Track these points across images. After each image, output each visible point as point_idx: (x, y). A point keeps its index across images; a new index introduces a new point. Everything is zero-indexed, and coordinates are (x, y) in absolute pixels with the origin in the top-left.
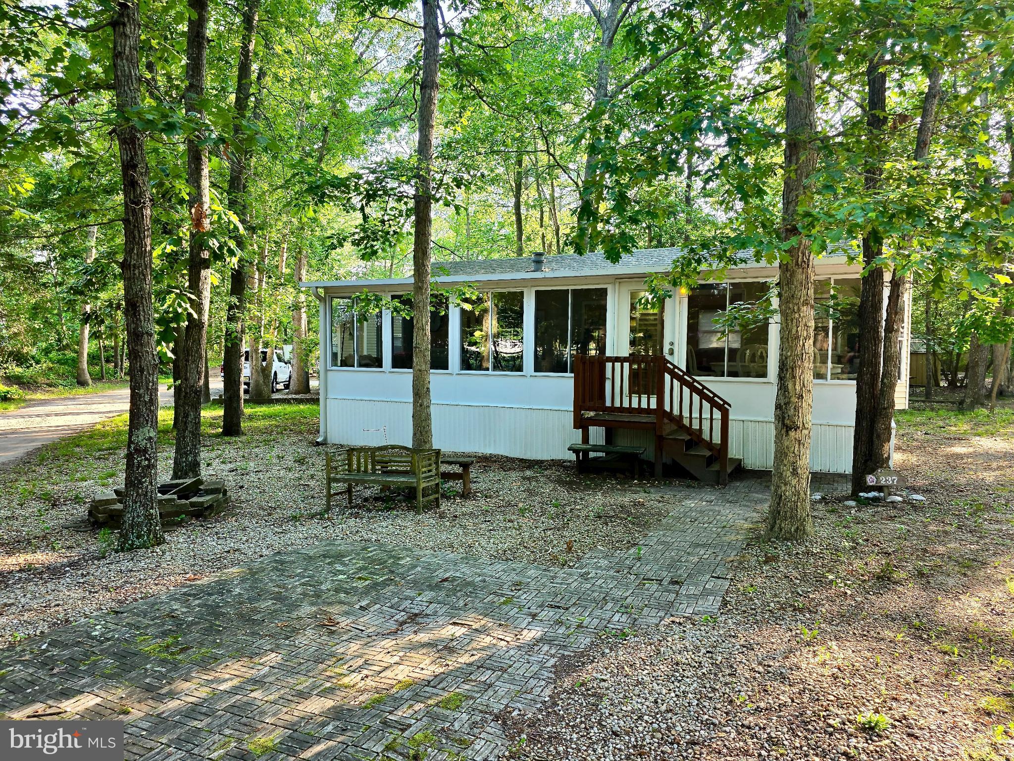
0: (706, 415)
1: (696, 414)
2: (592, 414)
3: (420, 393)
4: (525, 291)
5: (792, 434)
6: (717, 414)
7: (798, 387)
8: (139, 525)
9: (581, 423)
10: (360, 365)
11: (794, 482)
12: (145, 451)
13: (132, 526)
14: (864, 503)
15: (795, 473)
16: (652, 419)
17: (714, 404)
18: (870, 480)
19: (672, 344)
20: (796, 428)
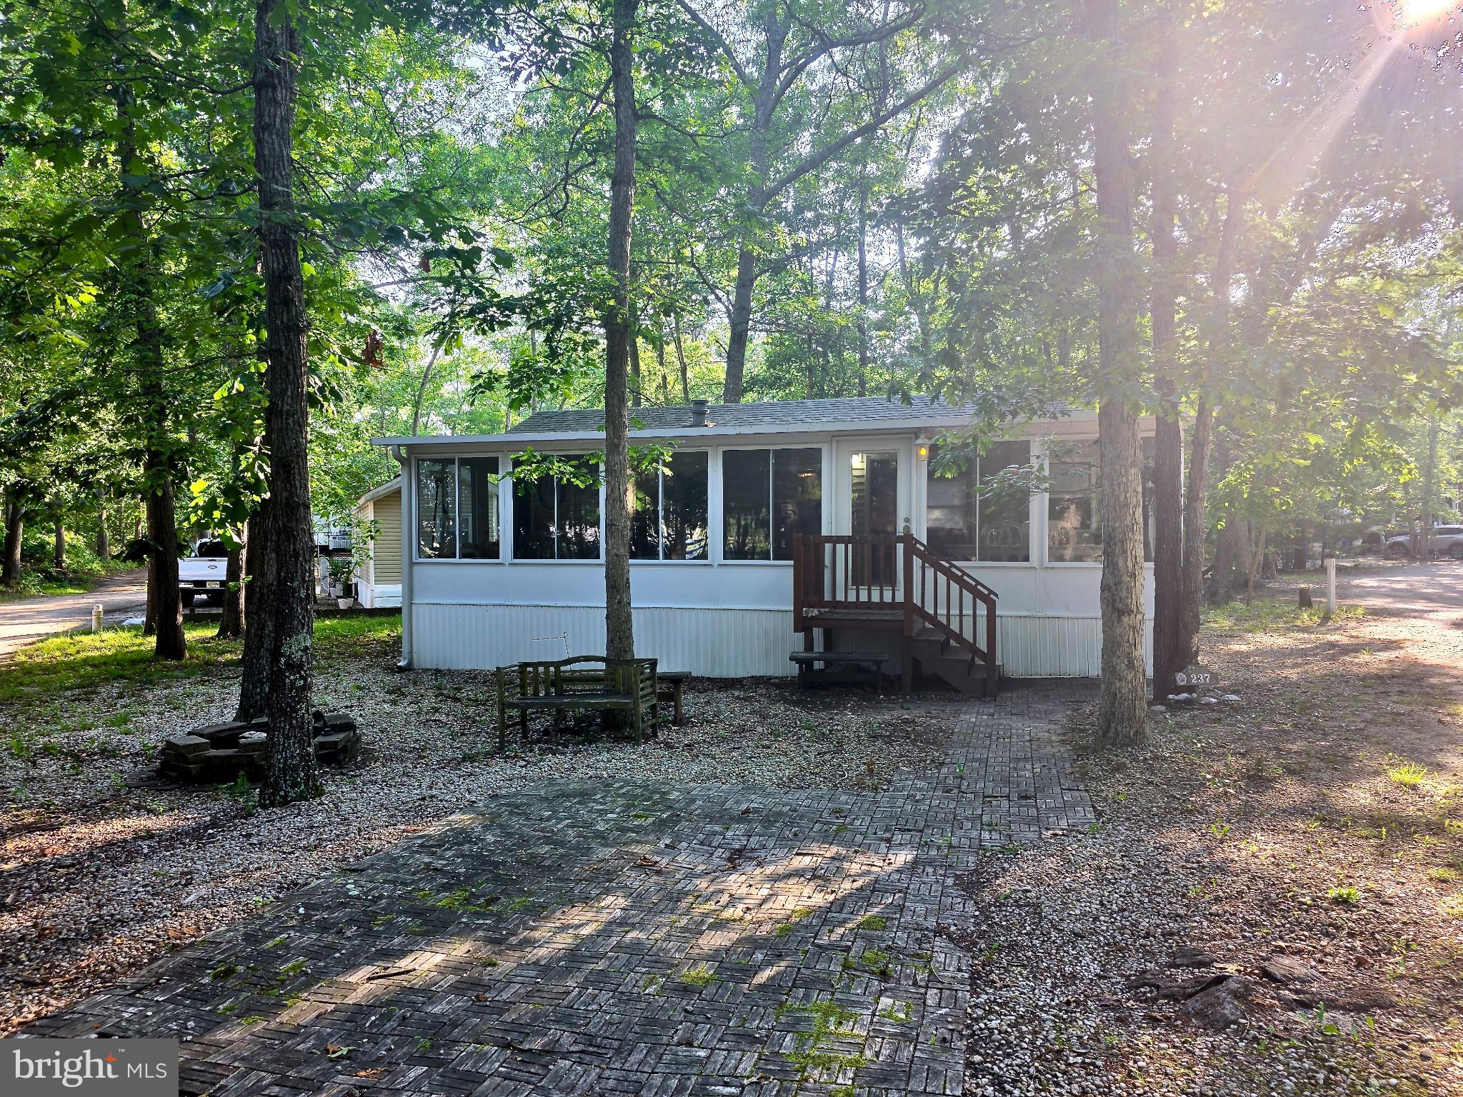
0: (968, 611)
1: (955, 611)
2: (815, 612)
3: (617, 587)
4: (710, 451)
5: (1125, 619)
6: (982, 610)
7: (1130, 564)
8: (295, 769)
9: (802, 624)
10: (463, 556)
11: (1130, 677)
12: (301, 666)
13: (284, 771)
14: (1175, 707)
15: (1131, 665)
16: (899, 615)
17: (977, 594)
18: (1181, 678)
19: (907, 520)
20: (1130, 612)
